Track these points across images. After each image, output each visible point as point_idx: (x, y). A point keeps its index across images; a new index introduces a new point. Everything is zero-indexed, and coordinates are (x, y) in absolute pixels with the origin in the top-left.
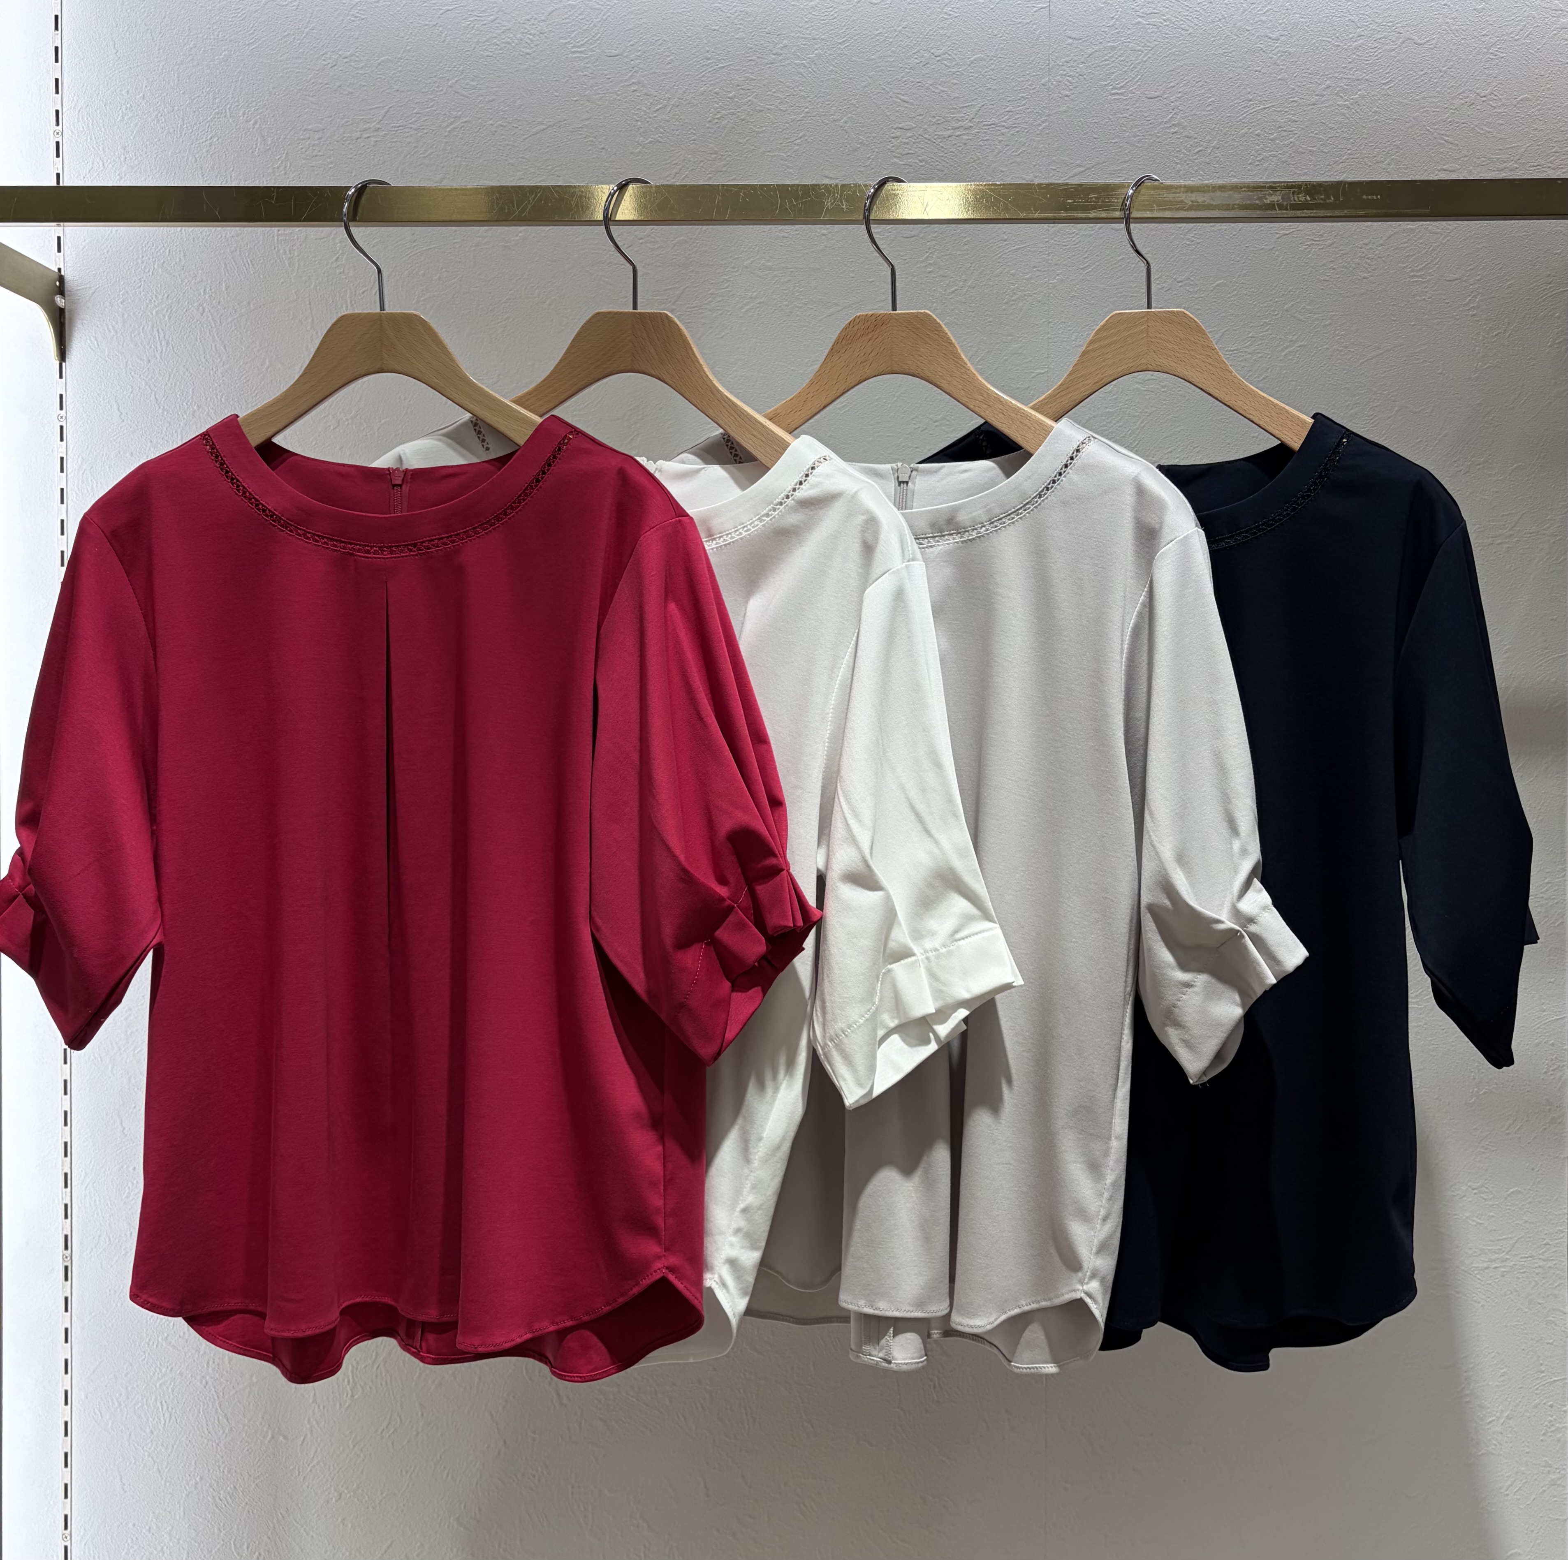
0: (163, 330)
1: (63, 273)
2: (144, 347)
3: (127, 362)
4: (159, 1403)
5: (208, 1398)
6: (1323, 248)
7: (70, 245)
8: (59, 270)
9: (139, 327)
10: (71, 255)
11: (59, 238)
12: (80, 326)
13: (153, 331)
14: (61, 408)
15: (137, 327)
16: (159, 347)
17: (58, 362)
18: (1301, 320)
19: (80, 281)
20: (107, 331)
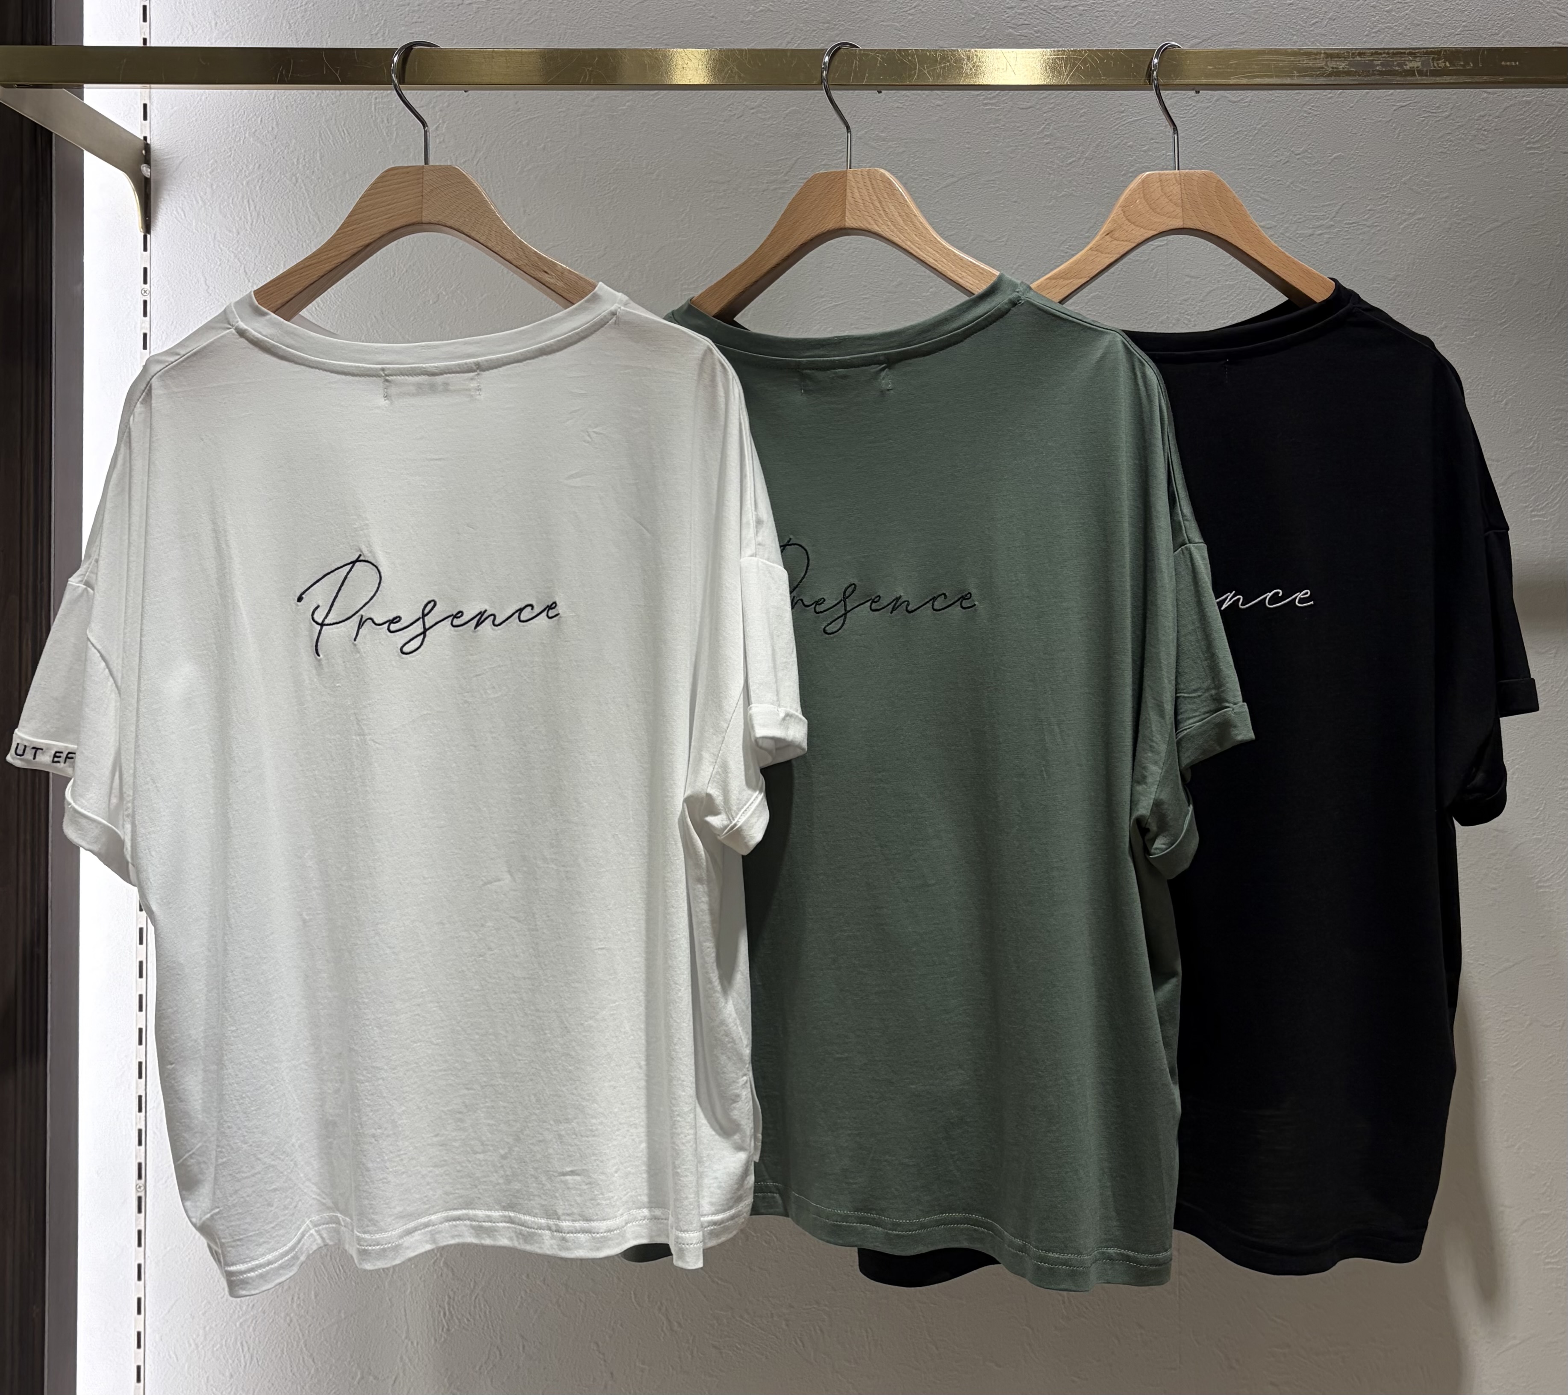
0: (253, 201)
1: (148, 141)
2: (234, 219)
3: (215, 235)
4: (239, 1344)
5: (292, 1338)
6: (1439, 121)
7: (156, 112)
8: (145, 138)
9: (228, 198)
10: (158, 123)
11: (145, 106)
12: (166, 197)
13: (243, 201)
14: (145, 282)
15: (226, 198)
16: (249, 218)
17: (142, 234)
18: (1419, 193)
19: (166, 150)
20: (195, 202)
